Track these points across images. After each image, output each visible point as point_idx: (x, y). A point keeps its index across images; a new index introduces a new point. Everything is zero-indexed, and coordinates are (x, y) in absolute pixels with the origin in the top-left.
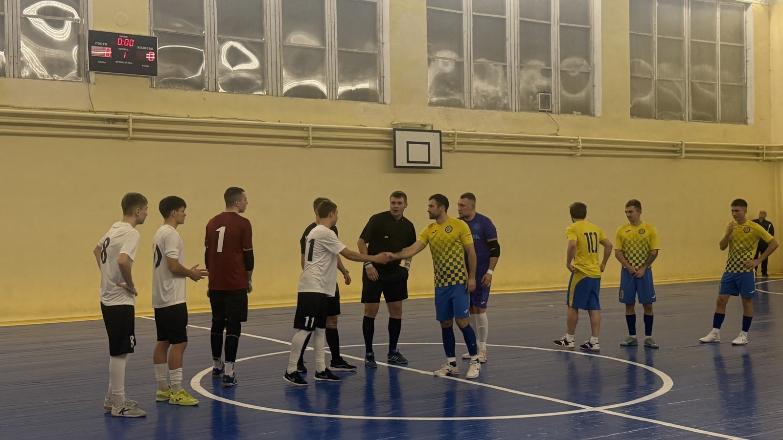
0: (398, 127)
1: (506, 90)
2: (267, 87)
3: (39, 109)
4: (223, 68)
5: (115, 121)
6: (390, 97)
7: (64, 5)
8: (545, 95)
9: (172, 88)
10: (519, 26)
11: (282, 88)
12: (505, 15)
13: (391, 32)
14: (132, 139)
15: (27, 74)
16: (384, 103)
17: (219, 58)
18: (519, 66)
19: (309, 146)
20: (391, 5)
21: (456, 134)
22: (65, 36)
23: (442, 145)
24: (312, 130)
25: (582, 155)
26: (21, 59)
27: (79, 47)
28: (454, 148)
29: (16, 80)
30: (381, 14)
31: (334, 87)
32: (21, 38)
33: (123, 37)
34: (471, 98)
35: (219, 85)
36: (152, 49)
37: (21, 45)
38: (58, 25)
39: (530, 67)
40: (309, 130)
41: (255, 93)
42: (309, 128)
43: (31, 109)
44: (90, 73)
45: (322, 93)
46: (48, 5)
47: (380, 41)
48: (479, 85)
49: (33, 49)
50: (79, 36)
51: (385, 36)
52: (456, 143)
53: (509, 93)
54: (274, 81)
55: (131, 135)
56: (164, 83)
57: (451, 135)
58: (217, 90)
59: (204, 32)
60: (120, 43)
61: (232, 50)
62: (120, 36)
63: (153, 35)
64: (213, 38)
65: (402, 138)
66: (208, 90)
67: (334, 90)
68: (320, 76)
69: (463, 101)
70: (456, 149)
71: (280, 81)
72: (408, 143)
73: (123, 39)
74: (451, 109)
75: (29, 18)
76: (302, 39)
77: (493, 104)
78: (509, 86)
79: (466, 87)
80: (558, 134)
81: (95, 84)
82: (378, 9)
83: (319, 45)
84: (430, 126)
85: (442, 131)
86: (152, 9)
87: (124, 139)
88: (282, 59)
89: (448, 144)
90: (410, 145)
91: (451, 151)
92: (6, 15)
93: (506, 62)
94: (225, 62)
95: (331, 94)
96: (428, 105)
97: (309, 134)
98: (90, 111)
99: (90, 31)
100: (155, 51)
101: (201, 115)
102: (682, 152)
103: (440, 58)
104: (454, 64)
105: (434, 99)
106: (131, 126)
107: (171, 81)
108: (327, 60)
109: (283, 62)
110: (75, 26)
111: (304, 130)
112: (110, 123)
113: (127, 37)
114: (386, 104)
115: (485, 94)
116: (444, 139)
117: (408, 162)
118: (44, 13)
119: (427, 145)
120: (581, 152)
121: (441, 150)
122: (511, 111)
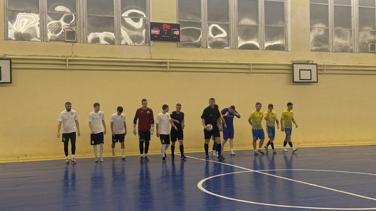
0: (295, 62)
1: (352, 43)
2: (230, 45)
3: (129, 59)
4: (210, 37)
5: (161, 63)
6: (291, 48)
7: (140, 11)
8: (373, 44)
9: (186, 47)
10: (358, 10)
11: (237, 45)
12: (351, 5)
13: (291, 16)
14: (169, 71)
15: (124, 43)
16: (288, 51)
17: (208, 32)
18: (358, 30)
19: (250, 73)
20: (291, 3)
21: (325, 65)
22: (140, 26)
23: (318, 71)
24: (252, 65)
26: (121, 36)
27: (146, 30)
28: (324, 72)
29: (119, 46)
30: (286, 7)
31: (263, 44)
32: (121, 27)
33: (165, 24)
34: (333, 47)
35: (208, 45)
36: (178, 29)
37: (121, 30)
38: (137, 20)
39: (364, 30)
40: (250, 65)
41: (225, 48)
42: (250, 64)
43: (125, 59)
44: (151, 42)
45: (257, 47)
46: (133, 11)
47: (286, 20)
48: (338, 40)
49: (126, 32)
50: (146, 25)
51: (289, 18)
52: (325, 70)
53: (353, 44)
54: (234, 42)
55: (168, 69)
56: (183, 45)
57: (322, 66)
58: (207, 48)
59: (201, 21)
60: (164, 28)
61: (214, 28)
62: (164, 24)
63: (178, 23)
64: (205, 23)
65: (297, 68)
66: (203, 48)
67: (263, 45)
68: (256, 39)
69: (329, 49)
70: (325, 73)
71: (237, 42)
72: (300, 70)
73: (165, 25)
74: (322, 52)
75: (124, 18)
76: (247, 21)
77: (344, 50)
78: (353, 40)
79: (330, 41)
81: (152, 46)
82: (285, 5)
83: (255, 24)
84: (311, 62)
85: (318, 64)
86: (178, 11)
87: (165, 71)
88: (237, 31)
89: (321, 70)
90: (301, 71)
91: (322, 73)
92: (115, 17)
93: (352, 28)
94: (211, 34)
95: (261, 47)
96: (310, 51)
97: (250, 67)
98: (150, 59)
99: (150, 23)
100: (179, 30)
101: (200, 59)
103: (316, 27)
104: (324, 30)
105: (314, 48)
106: (168, 65)
107: (186, 44)
108: (260, 31)
109: (238, 33)
110: (144, 20)
111: (248, 65)
112: (159, 64)
113: (167, 24)
114: (289, 51)
115: (340, 45)
116: (319, 68)
117: (300, 79)
118: (131, 15)
119: (310, 71)
121: (317, 73)
122: (355, 53)
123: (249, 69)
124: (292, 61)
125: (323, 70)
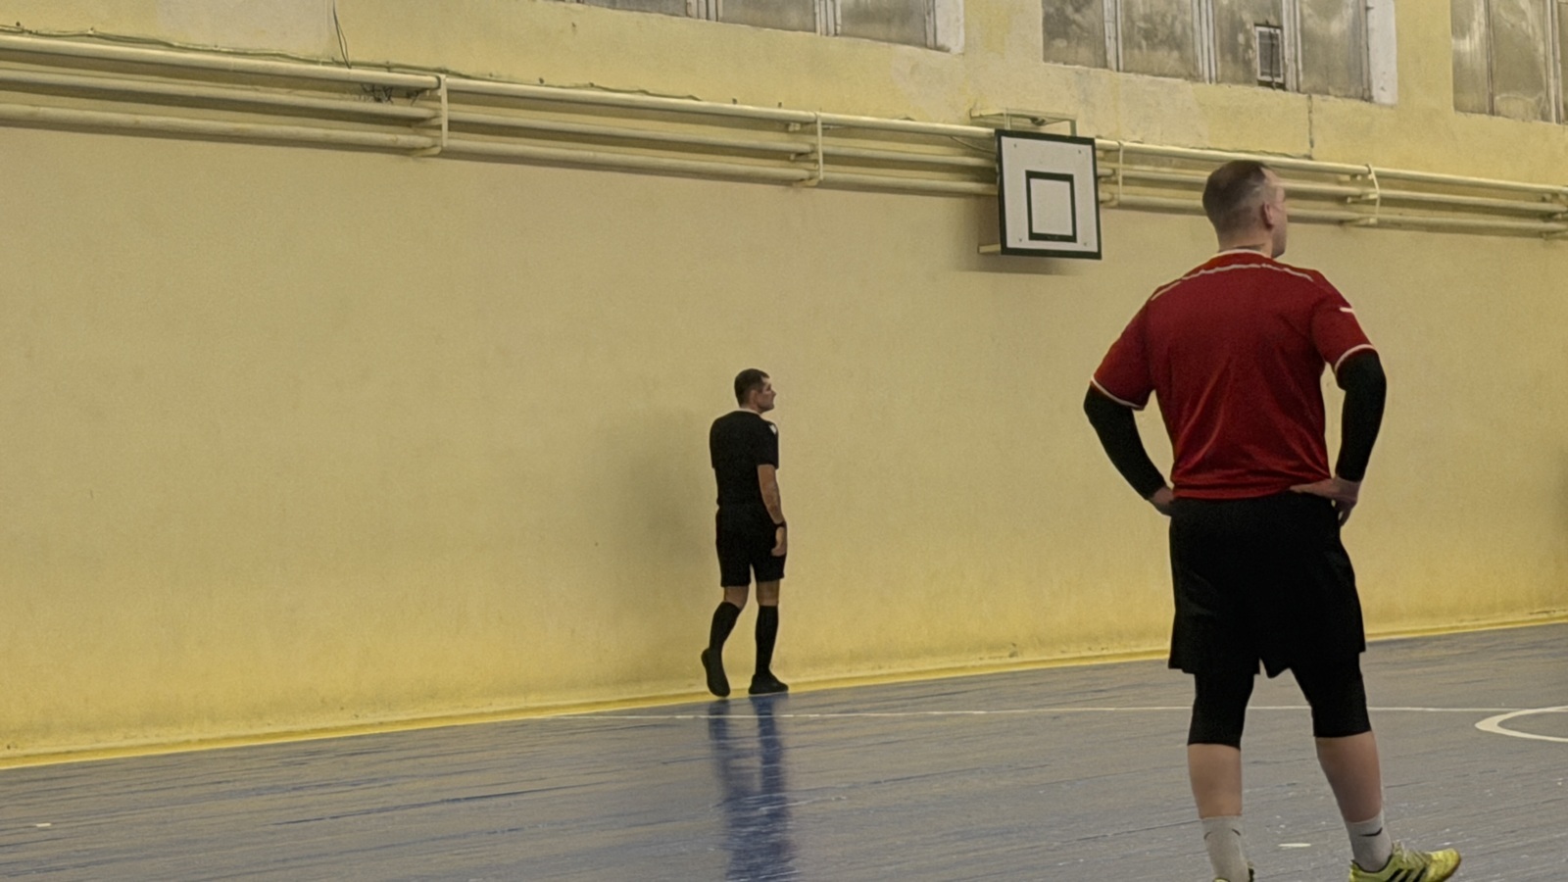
5: (388, 92)
6: (962, 31)
8: (1270, 34)
14: (447, 154)
16: (938, 47)
19: (810, 183)
21: (1122, 151)
23: (1099, 185)
24: (825, 133)
25: (1381, 225)
28: (1114, 193)
34: (1117, 38)
40: (813, 132)
42: (815, 123)
43: (210, 51)
52: (1119, 179)
53: (1196, 26)
55: (447, 140)
57: (1101, 153)
67: (831, 5)
70: (1123, 198)
72: (1028, 175)
79: (1107, 3)
80: (1314, 156)
84: (1068, 123)
85: (1098, 141)
90: (1033, 182)
91: (1104, 202)
95: (825, 16)
96: (1042, 55)
97: (813, 144)
98: (334, 60)
101: (569, 79)
106: (446, 111)
111: (786, 131)
114: (948, 51)
115: (1144, 25)
117: (1033, 236)
119: (1067, 185)
120: (1377, 214)
121: (1098, 202)
122: (1204, 81)
123: (800, 154)
124: (972, 118)
125: (1111, 179)
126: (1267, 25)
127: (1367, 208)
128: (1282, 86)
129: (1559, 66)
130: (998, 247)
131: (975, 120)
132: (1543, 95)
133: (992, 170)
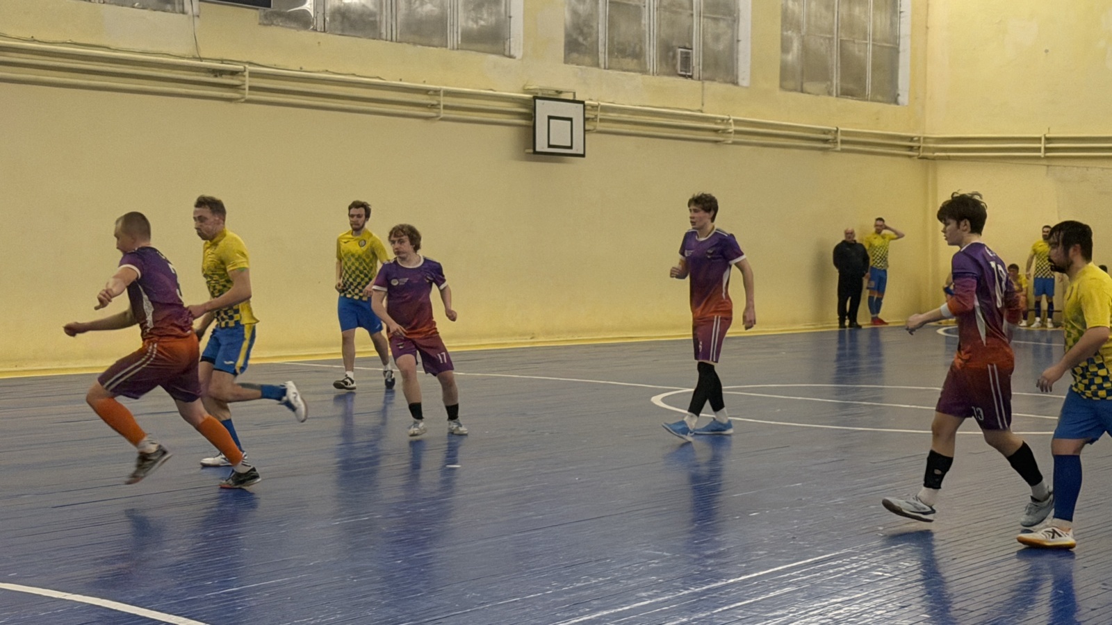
0: (537, 93)
2: (382, 28)
6: (521, 49)
8: (686, 52)
9: (277, 26)
14: (248, 101)
16: (511, 57)
18: (659, 9)
19: (438, 118)
21: (599, 107)
23: (586, 122)
24: (444, 95)
25: (734, 143)
28: (595, 127)
31: (456, 30)
34: (605, 53)
40: (439, 95)
42: (439, 91)
44: (194, 1)
52: (598, 120)
53: (647, 48)
54: (389, 20)
55: (248, 95)
57: (591, 108)
65: (543, 109)
66: (316, 30)
67: (455, 35)
70: (599, 128)
71: (395, 20)
74: (587, 68)
78: (647, 37)
79: (601, 36)
80: (704, 110)
81: (199, 16)
84: (572, 94)
85: (586, 102)
87: (232, 100)
89: (590, 122)
90: (551, 121)
91: (593, 130)
95: (452, 41)
96: (563, 61)
97: (439, 101)
98: (194, 58)
101: (314, 66)
102: (837, 142)
106: (248, 82)
111: (428, 94)
112: (216, 76)
114: (514, 58)
115: (621, 47)
116: (587, 114)
117: (550, 146)
119: (569, 122)
120: (732, 138)
121: (585, 131)
122: (649, 75)
123: (433, 106)
124: (524, 90)
125: (593, 120)
126: (685, 48)
127: (728, 135)
128: (691, 77)
129: (839, 70)
130: (531, 151)
131: (526, 91)
132: (829, 83)
133: (531, 114)
